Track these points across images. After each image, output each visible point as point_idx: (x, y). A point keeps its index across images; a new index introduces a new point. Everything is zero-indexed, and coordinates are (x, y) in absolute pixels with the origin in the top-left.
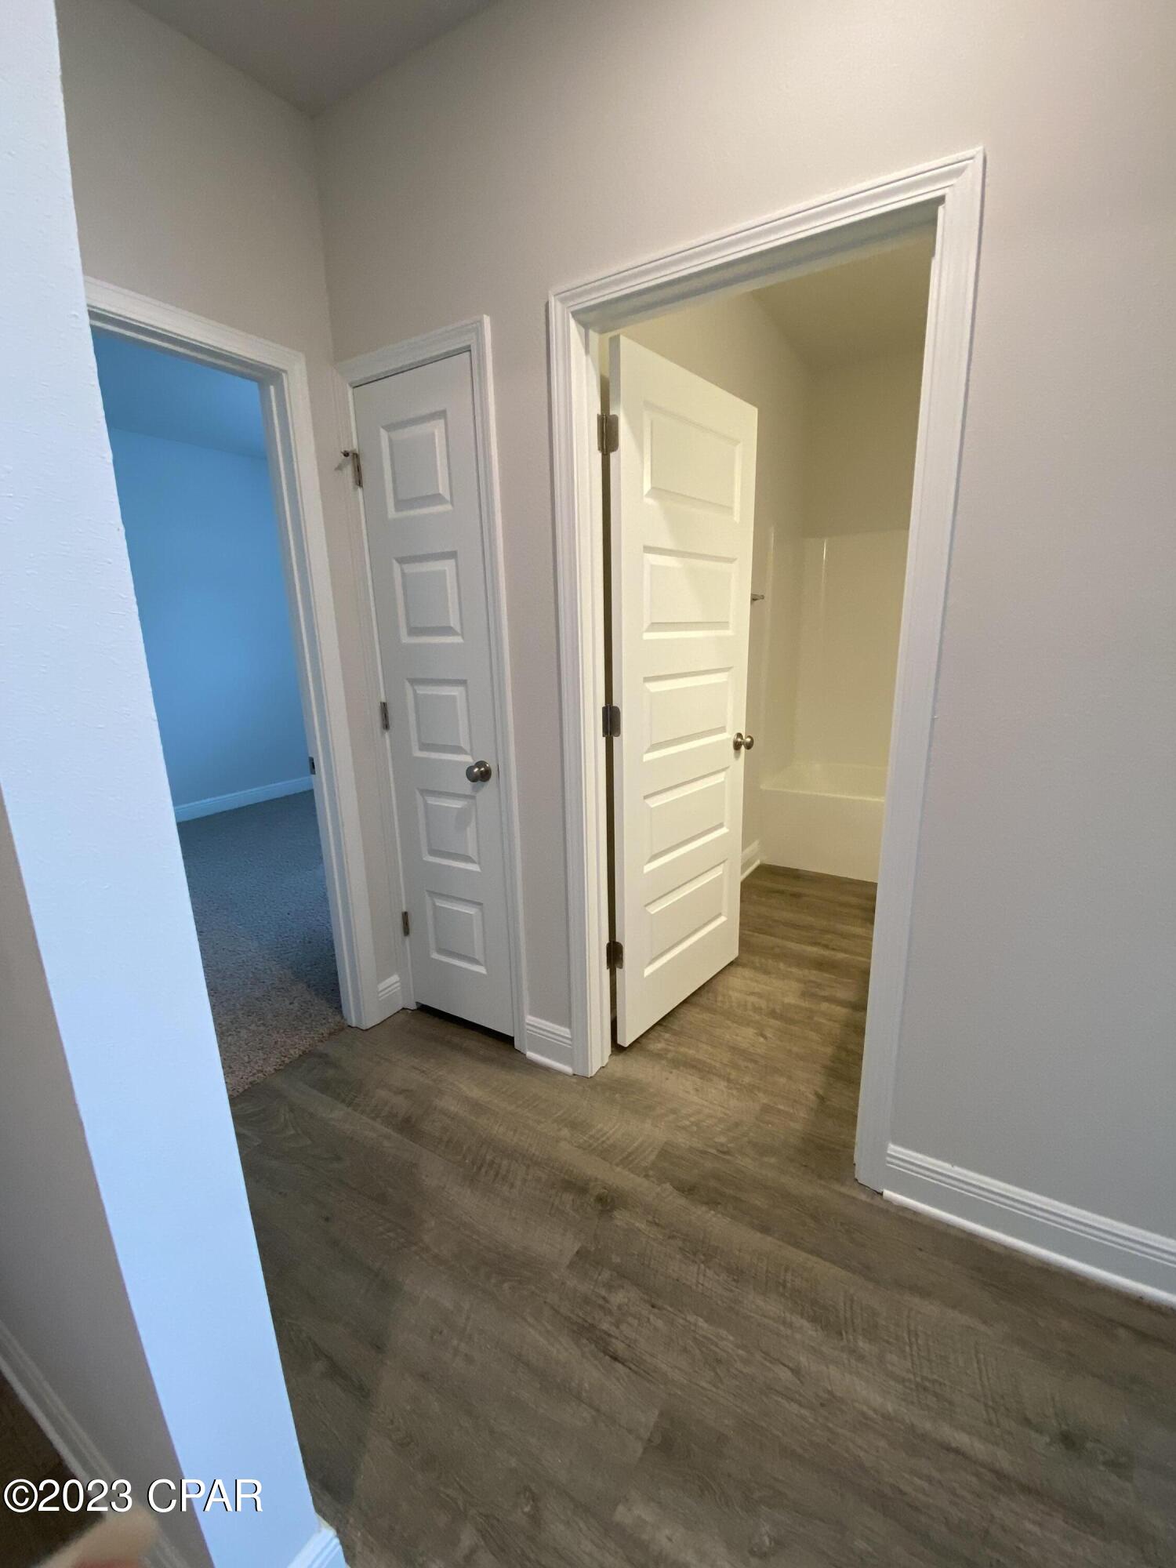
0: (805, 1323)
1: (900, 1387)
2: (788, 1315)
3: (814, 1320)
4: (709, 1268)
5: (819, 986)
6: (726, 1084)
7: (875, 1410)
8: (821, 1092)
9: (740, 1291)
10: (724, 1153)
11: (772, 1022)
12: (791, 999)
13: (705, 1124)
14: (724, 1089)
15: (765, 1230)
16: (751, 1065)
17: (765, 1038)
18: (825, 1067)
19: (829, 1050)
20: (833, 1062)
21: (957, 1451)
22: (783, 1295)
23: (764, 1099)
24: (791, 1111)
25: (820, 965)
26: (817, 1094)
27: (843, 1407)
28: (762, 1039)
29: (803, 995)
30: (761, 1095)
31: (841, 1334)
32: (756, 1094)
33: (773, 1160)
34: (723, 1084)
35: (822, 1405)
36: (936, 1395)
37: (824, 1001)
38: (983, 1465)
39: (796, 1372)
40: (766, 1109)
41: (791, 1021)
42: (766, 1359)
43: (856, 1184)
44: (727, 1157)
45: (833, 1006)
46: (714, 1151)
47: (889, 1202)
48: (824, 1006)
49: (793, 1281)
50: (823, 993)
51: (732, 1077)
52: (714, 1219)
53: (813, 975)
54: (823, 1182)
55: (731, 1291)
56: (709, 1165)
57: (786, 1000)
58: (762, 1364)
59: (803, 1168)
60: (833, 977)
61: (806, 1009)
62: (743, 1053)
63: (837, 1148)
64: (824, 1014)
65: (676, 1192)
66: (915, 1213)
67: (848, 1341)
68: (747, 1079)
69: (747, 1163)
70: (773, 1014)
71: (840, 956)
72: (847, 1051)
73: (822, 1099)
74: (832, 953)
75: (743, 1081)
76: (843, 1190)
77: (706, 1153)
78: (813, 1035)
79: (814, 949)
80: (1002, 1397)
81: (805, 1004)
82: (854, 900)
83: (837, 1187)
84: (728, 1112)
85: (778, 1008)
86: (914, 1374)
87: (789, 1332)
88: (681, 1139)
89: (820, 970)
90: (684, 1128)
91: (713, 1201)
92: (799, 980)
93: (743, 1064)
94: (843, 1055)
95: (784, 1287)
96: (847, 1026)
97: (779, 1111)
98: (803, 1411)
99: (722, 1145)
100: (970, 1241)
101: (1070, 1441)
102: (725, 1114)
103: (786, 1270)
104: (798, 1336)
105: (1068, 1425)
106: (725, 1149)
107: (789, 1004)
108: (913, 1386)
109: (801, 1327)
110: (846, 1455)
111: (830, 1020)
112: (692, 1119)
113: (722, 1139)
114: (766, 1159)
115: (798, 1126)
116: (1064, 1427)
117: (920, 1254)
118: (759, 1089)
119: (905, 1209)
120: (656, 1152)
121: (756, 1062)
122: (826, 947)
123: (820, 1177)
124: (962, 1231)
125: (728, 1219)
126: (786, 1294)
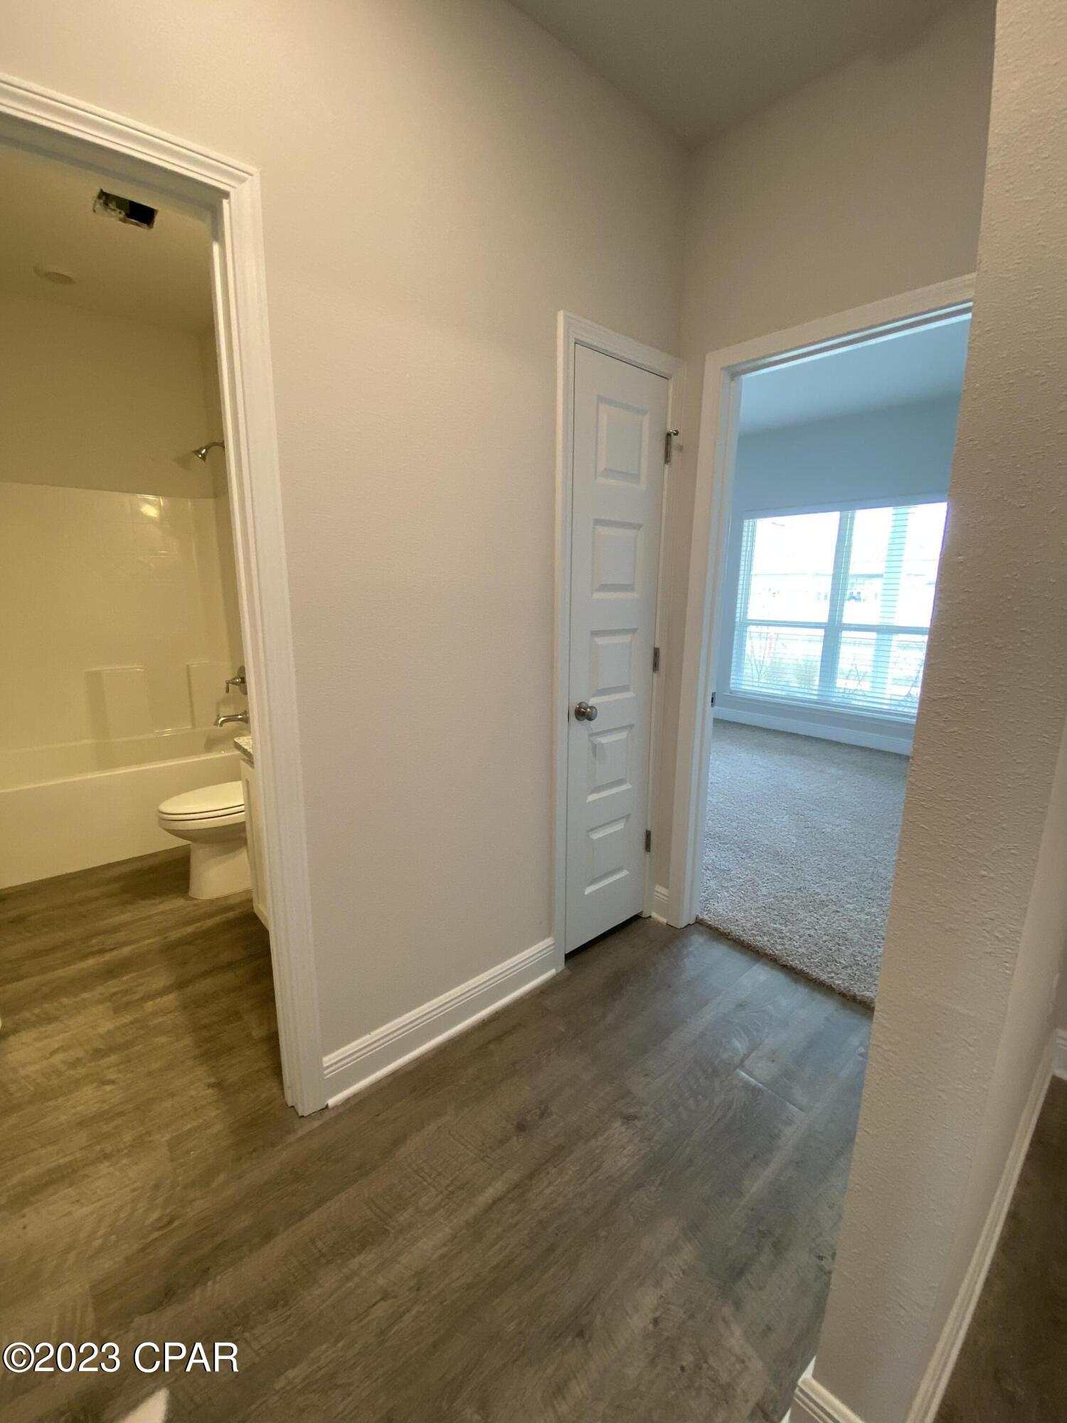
0: (360, 1258)
1: (442, 1212)
2: (345, 1270)
3: (363, 1247)
4: (252, 1328)
5: (126, 992)
6: (107, 1164)
7: (444, 1245)
8: (213, 1080)
9: (295, 1307)
10: (170, 1222)
11: (104, 1062)
12: (107, 1026)
13: (122, 1221)
14: (111, 1169)
15: (269, 1236)
16: (119, 1121)
17: (112, 1082)
18: (195, 1058)
19: (188, 1041)
20: (201, 1046)
21: (494, 1202)
22: (328, 1262)
23: (162, 1138)
24: (200, 1121)
25: (111, 972)
26: (210, 1086)
27: (430, 1270)
28: (108, 1088)
29: (117, 1011)
30: (157, 1137)
31: (387, 1230)
32: (150, 1142)
33: (222, 1177)
34: (104, 1168)
35: (418, 1290)
36: (459, 1188)
37: (146, 1002)
38: (509, 1192)
39: (386, 1296)
40: (172, 1145)
41: (127, 1045)
42: (361, 1320)
43: (303, 1120)
44: (176, 1224)
45: (158, 1000)
46: (156, 1235)
47: (336, 1107)
48: (149, 1006)
49: (324, 1243)
50: (137, 997)
51: (108, 1150)
52: (217, 1286)
53: (113, 986)
54: (279, 1147)
55: (289, 1316)
56: (163, 1251)
57: (102, 1030)
58: (362, 1327)
59: (254, 1154)
60: (134, 974)
61: (132, 1023)
62: (100, 1117)
63: (265, 1109)
64: (155, 1014)
65: (154, 1315)
66: (355, 1096)
67: (393, 1228)
68: (128, 1137)
69: (200, 1205)
70: (98, 1054)
71: (126, 950)
72: (204, 1027)
73: (218, 1085)
74: (115, 953)
75: (124, 1143)
76: (300, 1133)
77: (148, 1245)
78: (162, 1040)
79: (90, 962)
80: (483, 1144)
81: (127, 1018)
82: (94, 892)
83: (292, 1138)
84: (135, 1185)
85: (99, 1044)
86: (441, 1193)
87: (356, 1279)
88: (106, 1264)
89: (115, 977)
90: (101, 1250)
91: (202, 1273)
92: (100, 1002)
93: (107, 1128)
94: (205, 1033)
95: (323, 1255)
96: (185, 1008)
97: (190, 1131)
98: (414, 1312)
99: (160, 1219)
100: (396, 1077)
101: (521, 1127)
102: (134, 1190)
103: (313, 1241)
104: (364, 1273)
105: (514, 1120)
106: (166, 1219)
107: (109, 1031)
108: (447, 1200)
109: (360, 1264)
110: (457, 1295)
111: (165, 1014)
112: (101, 1233)
113: (155, 1215)
114: (214, 1185)
115: (218, 1127)
116: (515, 1123)
117: (381, 1118)
118: (149, 1133)
119: (348, 1100)
120: (90, 1309)
121: (121, 1114)
122: (102, 951)
123: (273, 1145)
124: (387, 1077)
125: (231, 1269)
126: (330, 1258)
